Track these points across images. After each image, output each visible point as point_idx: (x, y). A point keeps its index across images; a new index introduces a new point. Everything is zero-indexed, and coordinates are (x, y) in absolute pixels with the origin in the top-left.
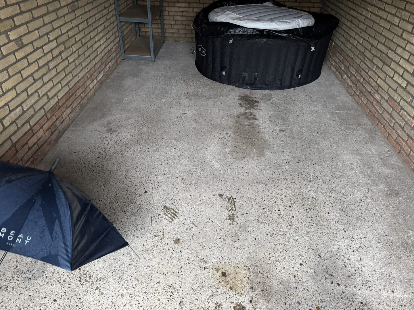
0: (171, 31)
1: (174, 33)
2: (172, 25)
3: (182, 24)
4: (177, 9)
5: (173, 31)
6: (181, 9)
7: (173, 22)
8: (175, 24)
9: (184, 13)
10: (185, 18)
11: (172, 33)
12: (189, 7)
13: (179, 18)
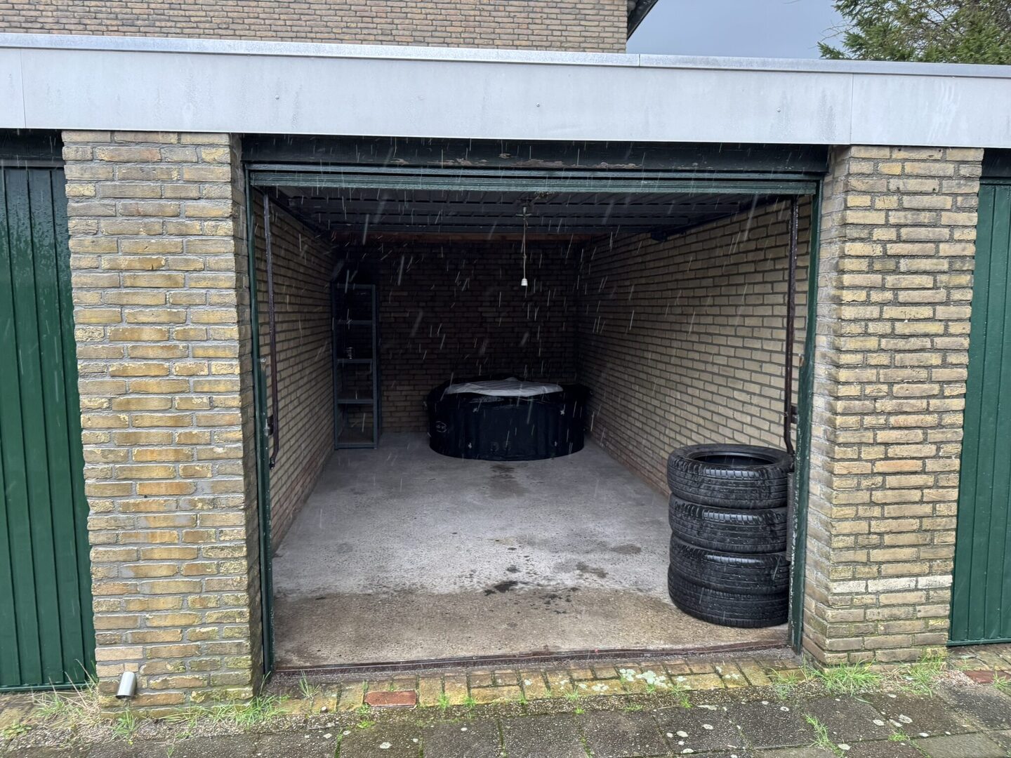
0: (390, 420)
1: (395, 422)
2: (391, 412)
3: (404, 411)
4: (398, 393)
5: (393, 420)
6: (404, 393)
7: (393, 409)
8: (397, 411)
9: (408, 398)
10: (409, 403)
11: (391, 422)
12: (414, 390)
13: (403, 404)
